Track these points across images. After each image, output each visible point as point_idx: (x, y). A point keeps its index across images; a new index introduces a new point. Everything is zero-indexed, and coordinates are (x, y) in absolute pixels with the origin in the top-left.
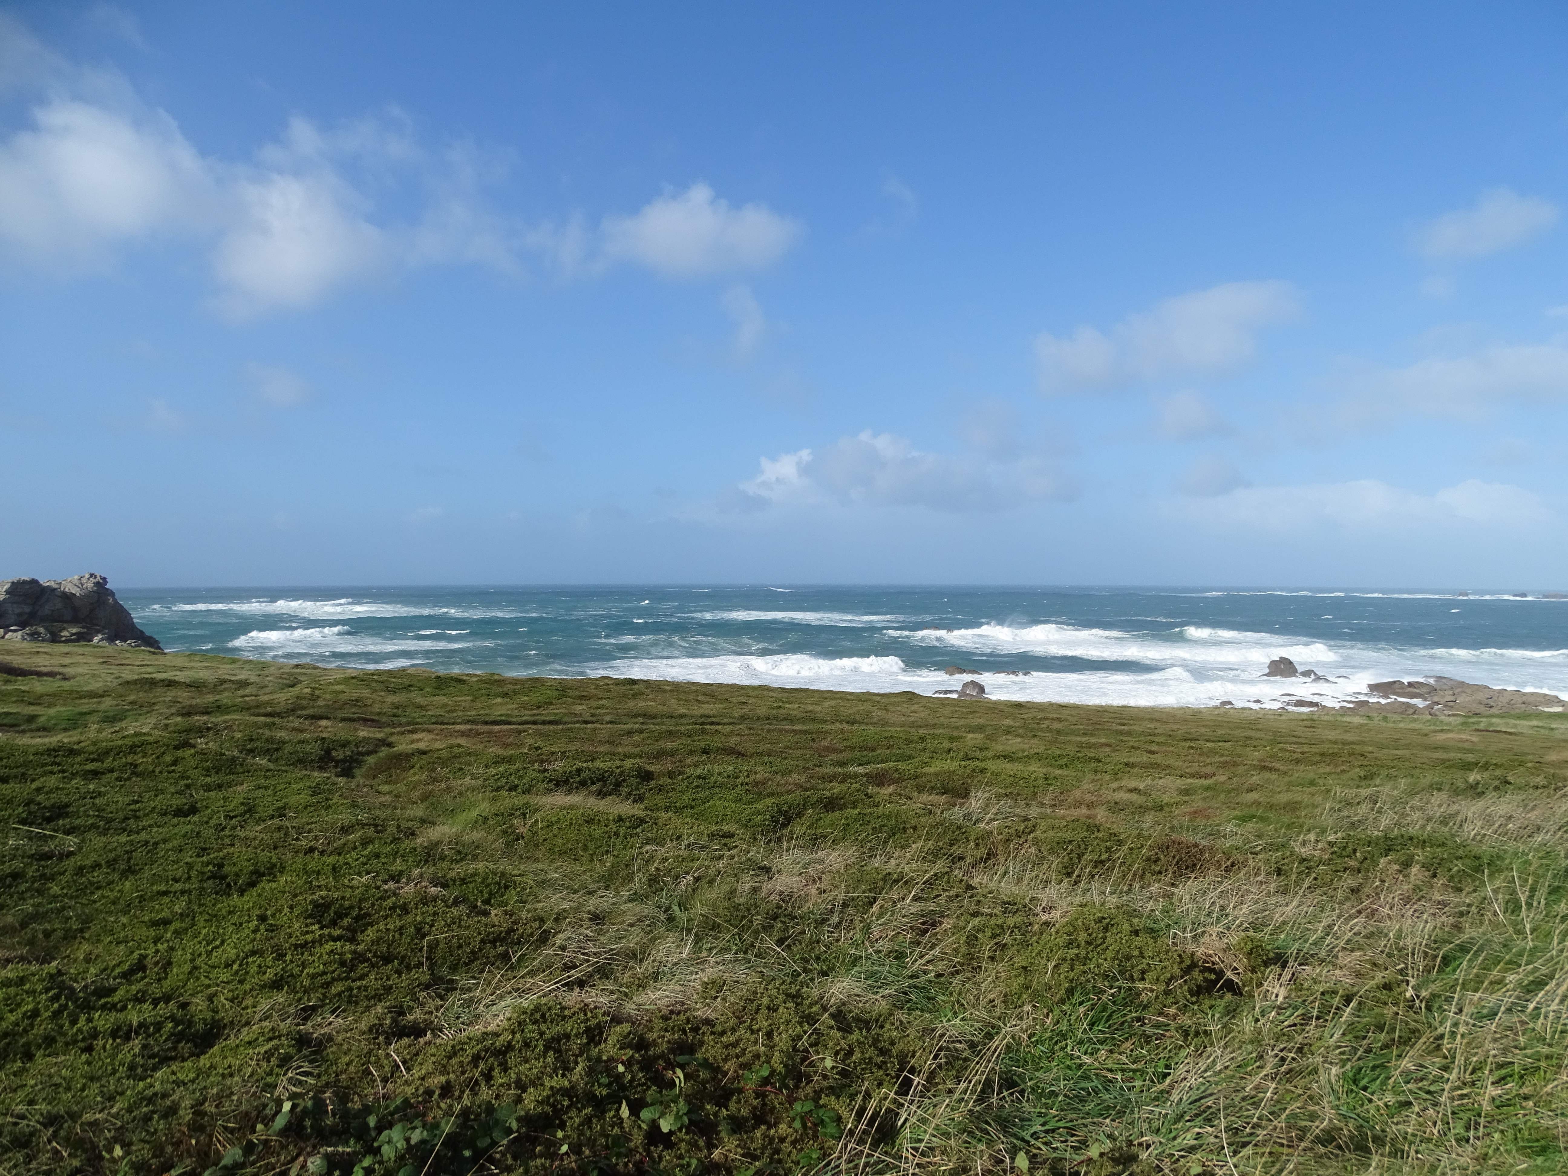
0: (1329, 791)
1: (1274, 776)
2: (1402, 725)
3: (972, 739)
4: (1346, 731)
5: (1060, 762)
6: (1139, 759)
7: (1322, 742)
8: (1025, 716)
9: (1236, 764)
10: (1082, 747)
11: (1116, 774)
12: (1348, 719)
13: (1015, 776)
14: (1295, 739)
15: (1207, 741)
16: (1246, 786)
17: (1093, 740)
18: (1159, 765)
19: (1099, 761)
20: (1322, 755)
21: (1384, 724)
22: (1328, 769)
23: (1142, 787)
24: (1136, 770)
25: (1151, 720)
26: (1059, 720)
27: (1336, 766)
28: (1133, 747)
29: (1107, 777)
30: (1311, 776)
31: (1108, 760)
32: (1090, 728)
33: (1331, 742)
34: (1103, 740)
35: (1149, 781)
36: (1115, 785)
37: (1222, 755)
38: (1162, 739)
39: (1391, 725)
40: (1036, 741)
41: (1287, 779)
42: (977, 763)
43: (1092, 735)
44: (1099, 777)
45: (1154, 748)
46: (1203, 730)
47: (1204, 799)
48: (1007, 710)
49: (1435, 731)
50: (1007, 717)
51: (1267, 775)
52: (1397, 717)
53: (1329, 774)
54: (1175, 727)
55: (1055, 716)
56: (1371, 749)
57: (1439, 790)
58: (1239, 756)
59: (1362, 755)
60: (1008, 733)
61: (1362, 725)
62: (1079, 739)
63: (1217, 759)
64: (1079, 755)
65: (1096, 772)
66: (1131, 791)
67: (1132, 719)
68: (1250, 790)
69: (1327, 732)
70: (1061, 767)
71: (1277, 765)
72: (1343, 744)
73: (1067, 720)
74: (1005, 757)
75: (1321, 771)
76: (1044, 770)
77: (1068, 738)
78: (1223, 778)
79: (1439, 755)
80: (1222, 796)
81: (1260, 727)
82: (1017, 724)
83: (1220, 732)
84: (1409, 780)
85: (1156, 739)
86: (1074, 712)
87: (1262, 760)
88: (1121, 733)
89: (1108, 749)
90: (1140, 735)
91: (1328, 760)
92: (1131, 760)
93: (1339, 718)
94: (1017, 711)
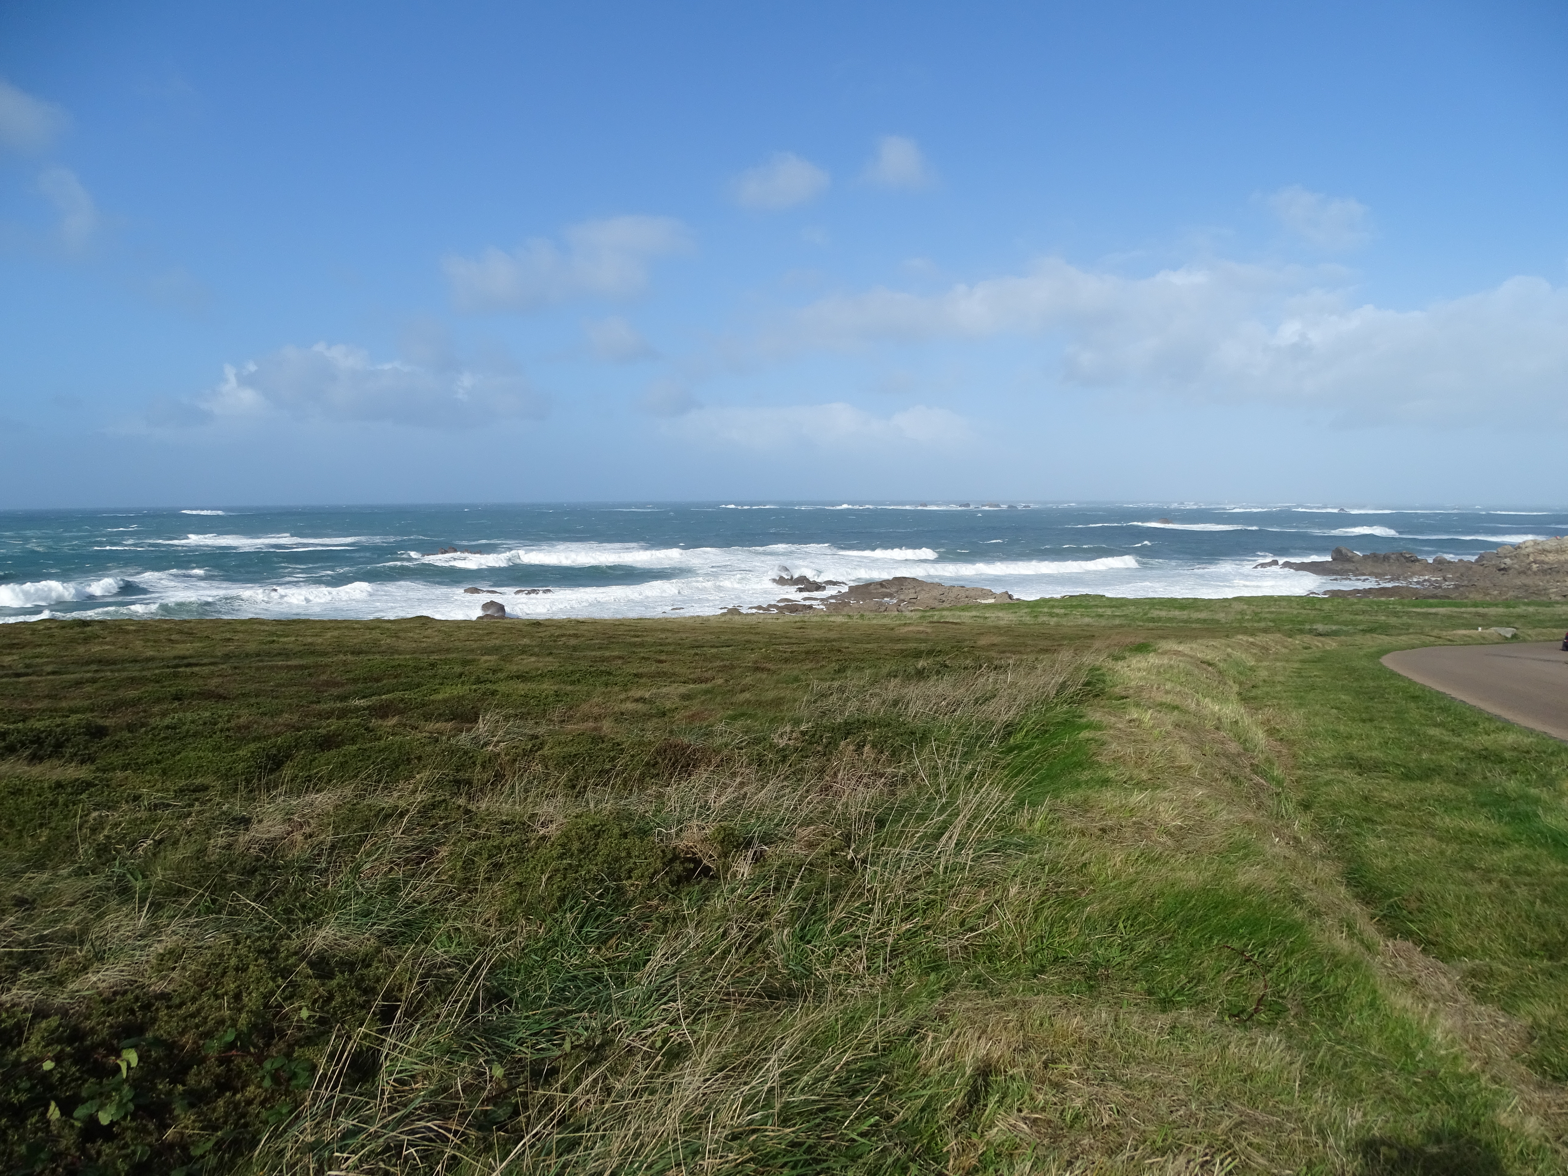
0: (808, 685)
1: (764, 676)
2: (874, 622)
3: (486, 662)
4: (830, 630)
5: (573, 678)
6: (646, 670)
7: (810, 641)
8: (543, 635)
9: (733, 667)
10: (596, 661)
11: (626, 685)
12: (832, 619)
13: (526, 696)
14: (787, 640)
15: (712, 647)
16: (739, 687)
17: (607, 654)
18: (665, 673)
19: (609, 674)
20: (807, 653)
21: (860, 621)
22: (810, 666)
23: (647, 695)
24: (643, 680)
25: (664, 630)
26: (576, 636)
27: (818, 662)
28: (643, 658)
29: (617, 689)
30: (796, 673)
31: (619, 672)
32: (605, 642)
33: (817, 640)
34: (616, 653)
35: (654, 690)
36: (622, 696)
37: (723, 660)
38: (671, 648)
39: (866, 622)
40: (550, 659)
41: (775, 677)
42: (489, 686)
43: (607, 649)
44: (609, 689)
45: (663, 658)
46: (709, 637)
47: (703, 703)
48: (525, 629)
49: (900, 625)
50: (524, 637)
51: (759, 675)
52: (872, 615)
53: (811, 670)
54: (684, 636)
55: (572, 632)
56: (847, 644)
57: (895, 676)
58: (738, 659)
59: (839, 651)
60: (523, 652)
61: (843, 623)
62: (593, 653)
63: (718, 663)
64: (592, 669)
65: (607, 685)
66: (637, 700)
67: (646, 630)
68: (742, 691)
69: (814, 632)
70: (573, 683)
71: (768, 666)
72: (827, 641)
73: (583, 636)
74: (518, 677)
75: (805, 667)
76: (556, 688)
77: (582, 654)
78: (720, 681)
79: (899, 646)
80: (719, 698)
81: (759, 630)
82: (534, 643)
83: (723, 637)
84: (873, 670)
85: (665, 649)
86: (590, 628)
87: (756, 662)
88: (635, 645)
89: (620, 662)
90: (652, 645)
91: (811, 657)
92: (641, 670)
93: (826, 619)
94: (535, 630)
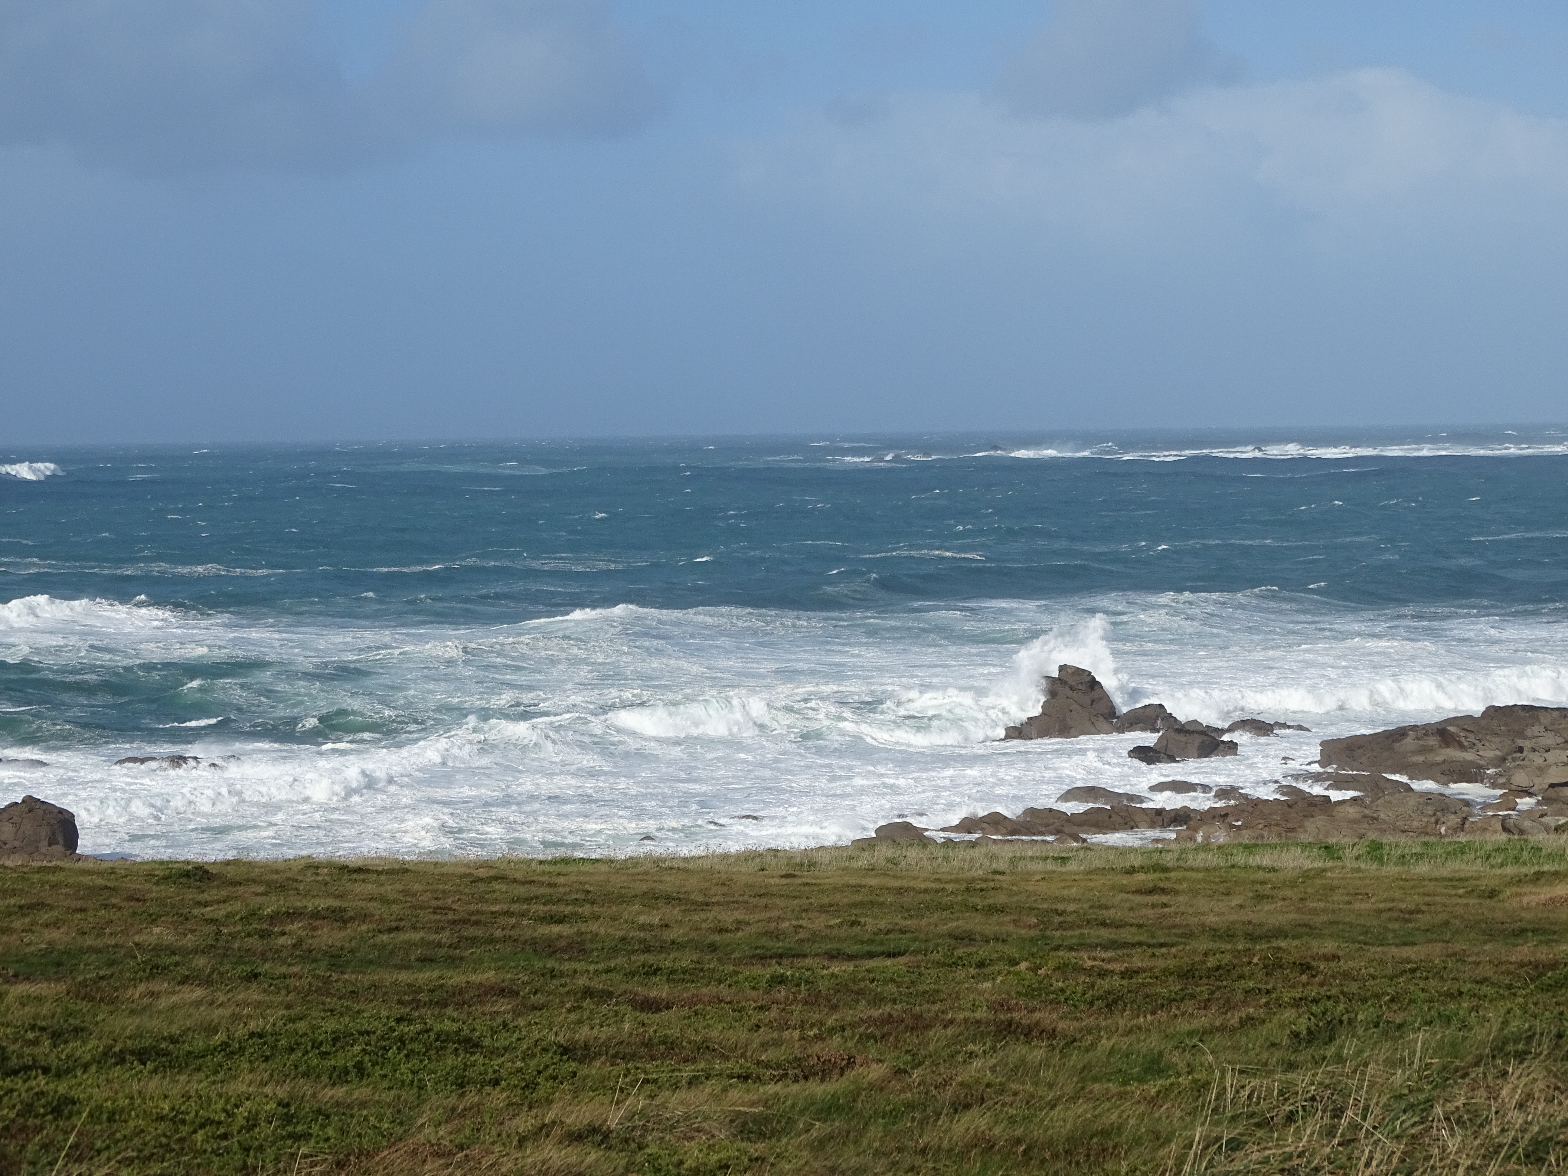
0: (1202, 1087)
1: (1037, 1053)
2: (1423, 868)
3: (25, 1000)
4: (1260, 898)
5: (339, 1060)
6: (604, 1033)
7: (1189, 935)
8: (221, 912)
9: (920, 1024)
10: (417, 1004)
11: (531, 1086)
12: (1266, 860)
13: (176, 1119)
14: (1105, 933)
15: (832, 956)
16: (949, 1093)
17: (456, 978)
18: (671, 1046)
19: (471, 1044)
20: (1187, 974)
21: (1370, 867)
22: (1202, 1021)
23: (614, 1119)
24: (596, 1069)
25: (652, 899)
26: (339, 917)
27: (1228, 1006)
28: (588, 993)
29: (498, 1098)
30: (1153, 1042)
31: (503, 1039)
32: (445, 937)
33: (1215, 933)
34: (489, 976)
35: (638, 1101)
36: (525, 1123)
37: (878, 1000)
38: (686, 960)
39: (1392, 869)
40: (254, 993)
41: (1075, 1059)
42: (41, 1082)
43: (452, 962)
44: (472, 1098)
45: (660, 990)
46: (819, 923)
47: (819, 1146)
48: (155, 891)
49: (1519, 881)
50: (154, 919)
51: (1017, 1051)
52: (1411, 844)
53: (1205, 1034)
54: (728, 917)
55: (324, 903)
56: (1329, 946)
57: (1521, 1056)
58: (931, 997)
59: (1305, 968)
60: (155, 971)
61: (1307, 876)
62: (404, 977)
63: (864, 1011)
64: (404, 1028)
65: (461, 1084)
67: (589, 898)
68: (960, 1106)
69: (1202, 904)
70: (340, 1076)
71: (1046, 1017)
72: (1251, 937)
73: (365, 917)
74: (142, 1056)
75: (1183, 1026)
76: (282, 1092)
77: (366, 979)
78: (876, 1072)
79: (1525, 951)
80: (875, 1132)
81: (1001, 899)
82: (190, 941)
83: (872, 923)
84: (1440, 1033)
85: (667, 962)
86: (389, 889)
87: (1002, 1006)
88: (550, 947)
89: (504, 1006)
90: (615, 951)
91: (1202, 989)
92: (584, 1033)
93: (1241, 859)
94: (191, 895)
